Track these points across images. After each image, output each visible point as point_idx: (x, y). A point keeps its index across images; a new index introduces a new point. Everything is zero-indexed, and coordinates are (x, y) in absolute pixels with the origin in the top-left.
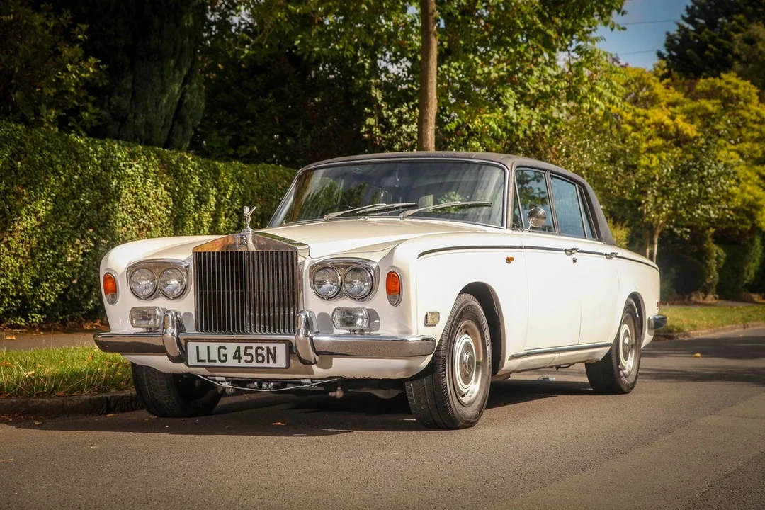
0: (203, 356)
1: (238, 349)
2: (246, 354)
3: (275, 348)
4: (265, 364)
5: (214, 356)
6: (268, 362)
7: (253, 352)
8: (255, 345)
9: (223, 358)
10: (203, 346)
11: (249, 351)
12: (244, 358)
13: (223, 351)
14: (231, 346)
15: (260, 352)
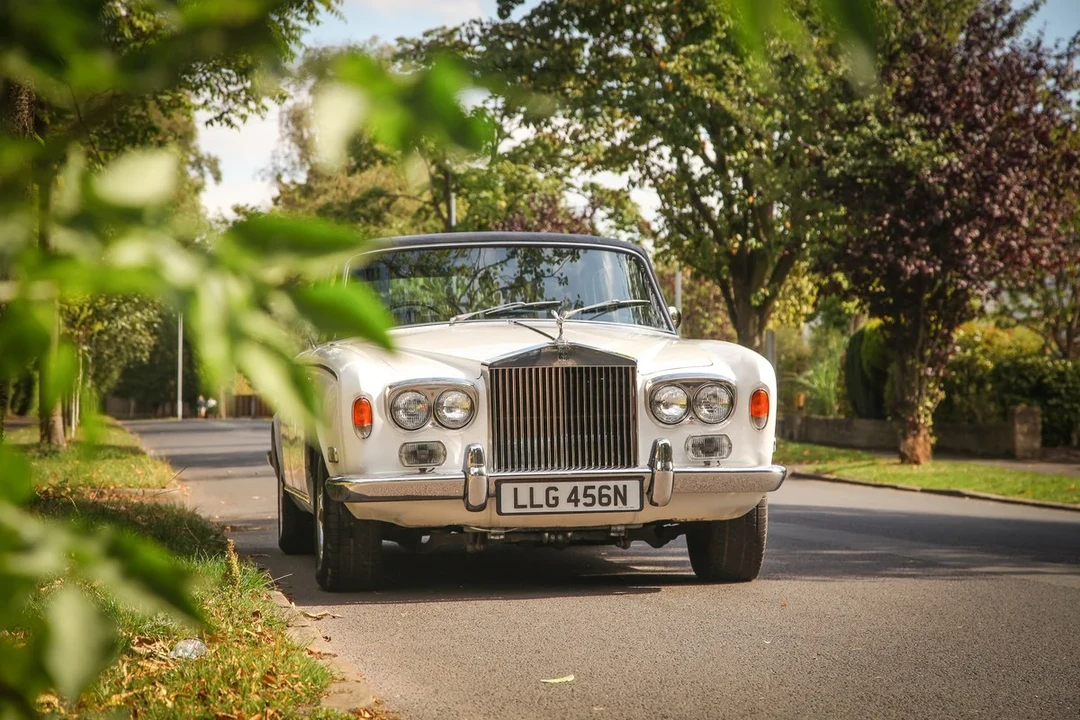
0: (524, 499)
1: (575, 490)
2: (586, 495)
3: (625, 487)
4: (612, 507)
5: (540, 498)
6: (616, 504)
7: (595, 492)
8: (598, 484)
9: (552, 502)
10: (524, 488)
11: (589, 492)
12: (583, 500)
13: (552, 493)
14: (565, 489)
15: (604, 491)
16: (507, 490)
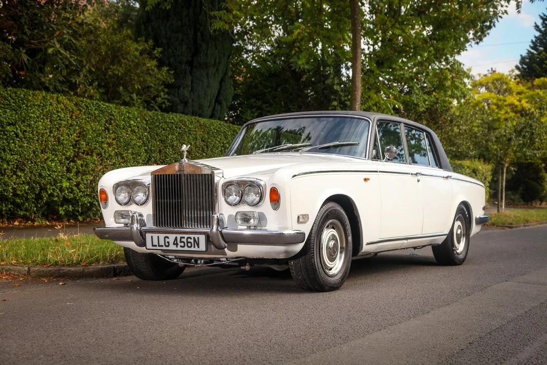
0: (155, 243)
1: (176, 238)
2: (181, 242)
3: (198, 238)
4: (192, 249)
5: (162, 243)
6: (194, 247)
7: (185, 240)
8: (186, 236)
9: (167, 244)
10: (155, 236)
11: (183, 240)
12: (180, 244)
13: (167, 240)
14: (172, 237)
15: (189, 240)
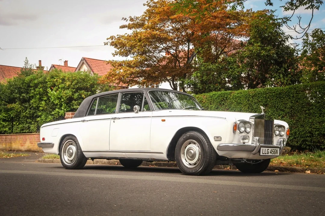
0: (264, 152)
5: (266, 152)
6: (276, 154)
7: (274, 151)
8: (274, 149)
10: (264, 148)
12: (272, 153)
13: (268, 151)
14: (270, 149)
16: (262, 148)
